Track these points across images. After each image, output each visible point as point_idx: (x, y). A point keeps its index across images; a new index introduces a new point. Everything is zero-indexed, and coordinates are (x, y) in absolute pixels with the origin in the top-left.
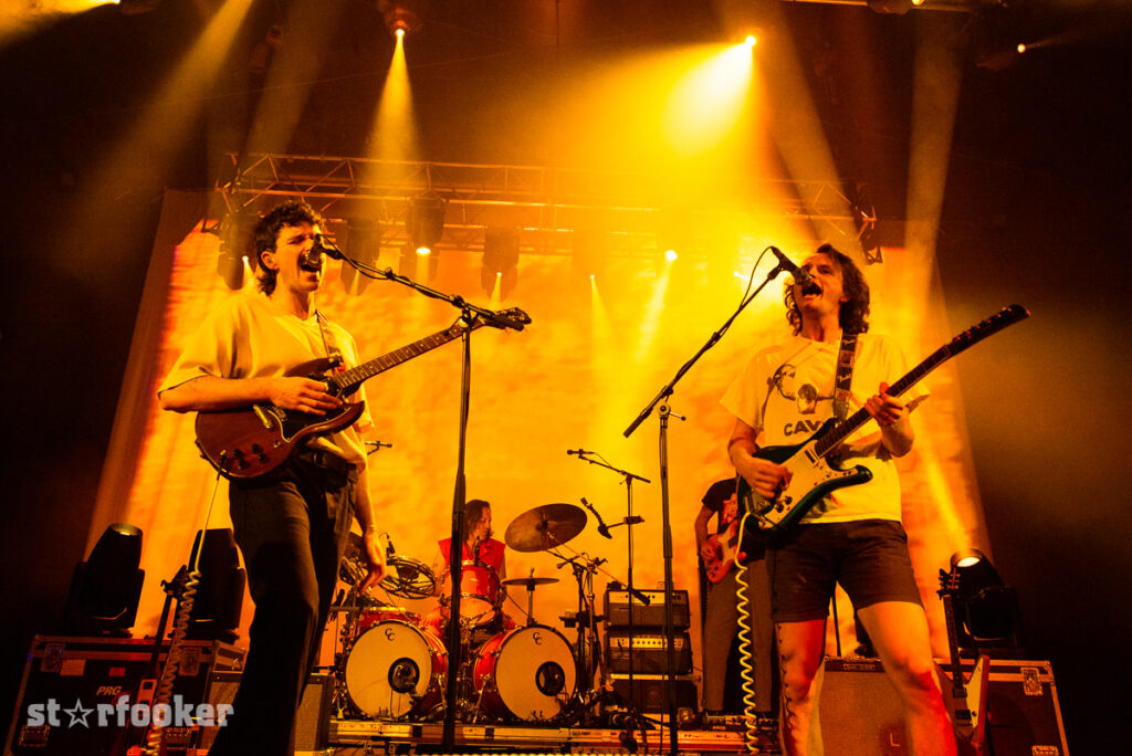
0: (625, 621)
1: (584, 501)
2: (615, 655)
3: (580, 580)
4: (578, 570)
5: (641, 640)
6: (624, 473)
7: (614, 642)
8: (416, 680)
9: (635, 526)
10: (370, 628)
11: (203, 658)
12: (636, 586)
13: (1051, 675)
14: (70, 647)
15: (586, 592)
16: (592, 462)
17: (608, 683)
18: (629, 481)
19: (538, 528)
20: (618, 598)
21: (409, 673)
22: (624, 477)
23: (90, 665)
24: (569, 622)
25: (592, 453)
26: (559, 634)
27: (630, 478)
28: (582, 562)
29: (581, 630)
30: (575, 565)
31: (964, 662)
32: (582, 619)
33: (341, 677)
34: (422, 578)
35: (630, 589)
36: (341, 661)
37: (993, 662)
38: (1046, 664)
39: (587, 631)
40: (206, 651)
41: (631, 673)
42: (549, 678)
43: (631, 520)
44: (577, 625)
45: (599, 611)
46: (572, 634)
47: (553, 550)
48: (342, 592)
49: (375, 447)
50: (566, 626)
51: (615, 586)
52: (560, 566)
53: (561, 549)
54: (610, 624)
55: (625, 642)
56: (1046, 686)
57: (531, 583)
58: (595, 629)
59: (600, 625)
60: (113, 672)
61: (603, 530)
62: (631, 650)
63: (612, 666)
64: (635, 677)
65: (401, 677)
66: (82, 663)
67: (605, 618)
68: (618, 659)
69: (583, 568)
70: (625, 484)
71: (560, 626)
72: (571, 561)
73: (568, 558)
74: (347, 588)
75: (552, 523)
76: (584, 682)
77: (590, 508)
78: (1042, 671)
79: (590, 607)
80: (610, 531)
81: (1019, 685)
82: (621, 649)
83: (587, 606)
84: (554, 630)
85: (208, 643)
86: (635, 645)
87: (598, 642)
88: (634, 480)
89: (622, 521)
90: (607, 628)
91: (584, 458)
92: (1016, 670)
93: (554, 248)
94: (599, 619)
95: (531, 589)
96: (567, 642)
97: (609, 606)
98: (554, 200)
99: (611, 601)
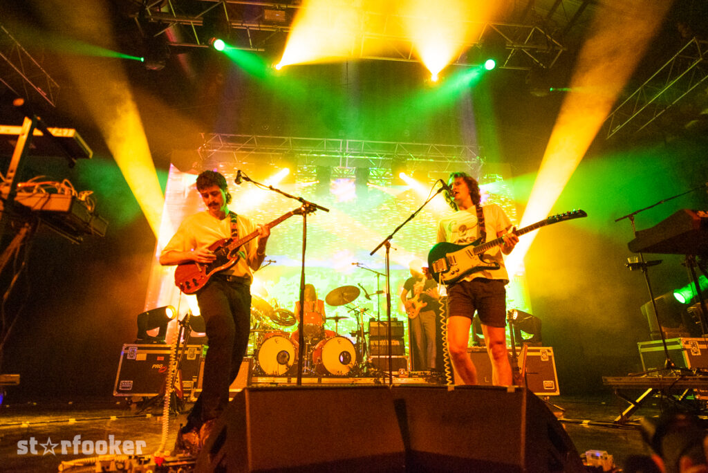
0: (376, 334)
1: (359, 285)
2: (373, 348)
3: (358, 318)
4: (357, 313)
7: (372, 343)
8: (288, 359)
9: (380, 295)
10: (268, 339)
11: (197, 352)
12: (381, 320)
13: (552, 352)
14: (139, 348)
15: (360, 322)
16: (362, 267)
17: (370, 360)
19: (340, 296)
20: (374, 325)
21: (285, 356)
22: (376, 274)
23: (148, 355)
24: (353, 335)
25: (362, 264)
26: (349, 340)
27: (379, 274)
28: (358, 310)
29: (358, 338)
30: (355, 311)
31: (516, 348)
32: (359, 333)
33: (257, 359)
34: (290, 317)
35: (378, 320)
36: (256, 353)
37: (529, 348)
38: (550, 348)
39: (361, 338)
40: (198, 349)
41: (379, 355)
42: (346, 358)
43: (379, 292)
44: (356, 336)
45: (366, 330)
46: (354, 340)
47: (346, 305)
48: (256, 324)
49: (269, 263)
50: (352, 336)
51: (372, 320)
52: (349, 312)
53: (349, 305)
54: (371, 335)
55: (377, 343)
56: (550, 357)
57: (337, 319)
58: (364, 338)
59: (366, 336)
60: (158, 359)
61: (367, 297)
62: (379, 346)
63: (371, 352)
64: (381, 357)
65: (282, 357)
66: (146, 355)
67: (369, 332)
68: (374, 350)
69: (359, 313)
70: (377, 277)
71: (349, 337)
73: (353, 308)
74: (258, 322)
75: (346, 294)
76: (359, 359)
77: (362, 287)
78: (549, 351)
79: (362, 329)
80: (370, 297)
81: (539, 357)
82: (375, 345)
84: (346, 338)
85: (199, 346)
86: (381, 344)
87: (365, 343)
88: (380, 276)
89: (375, 292)
90: (370, 337)
91: (358, 266)
92: (538, 351)
93: (347, 175)
94: (366, 333)
95: (337, 321)
96: (352, 343)
97: (370, 328)
98: (346, 154)
99: (371, 326)
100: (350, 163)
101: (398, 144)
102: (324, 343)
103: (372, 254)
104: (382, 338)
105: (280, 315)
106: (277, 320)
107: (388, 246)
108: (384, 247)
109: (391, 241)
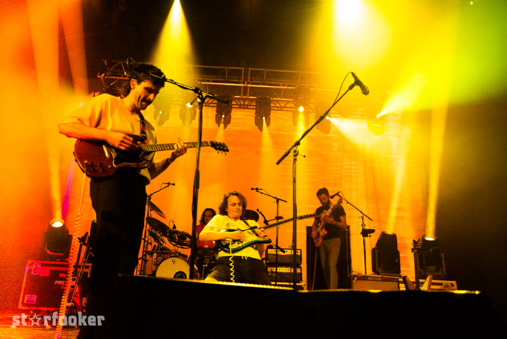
0: (274, 261)
1: (258, 210)
5: (281, 269)
6: (276, 198)
10: (165, 259)
12: (279, 245)
14: (42, 265)
16: (262, 193)
20: (271, 251)
21: (182, 277)
22: (276, 200)
23: (51, 272)
25: (262, 189)
27: (278, 200)
34: (188, 239)
35: (277, 247)
37: (434, 281)
38: (454, 282)
41: (276, 282)
43: (278, 218)
48: (155, 246)
49: (167, 185)
51: (270, 247)
54: (268, 262)
55: (274, 269)
60: (61, 276)
61: (266, 222)
62: (276, 272)
66: (49, 271)
67: (266, 259)
70: (276, 202)
74: (157, 244)
77: (261, 213)
82: (272, 272)
86: (278, 271)
88: (280, 201)
89: (274, 218)
91: (258, 192)
92: (441, 284)
93: (248, 105)
97: (267, 254)
98: (248, 84)
100: (251, 93)
103: (278, 163)
105: (178, 236)
106: (175, 242)
107: (296, 154)
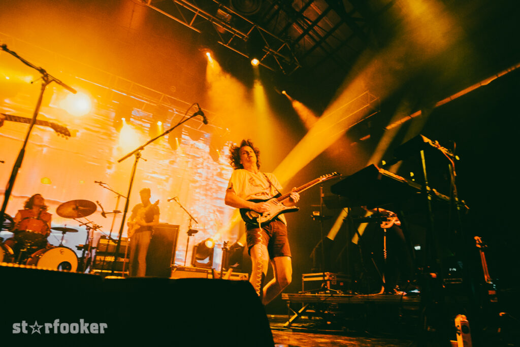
0: (104, 250)
1: (97, 202)
2: (96, 262)
3: (88, 233)
4: (89, 228)
5: (109, 258)
6: (118, 194)
7: (98, 258)
9: (117, 215)
12: (112, 238)
15: (90, 237)
16: (105, 187)
17: (92, 273)
18: (119, 197)
19: (74, 209)
20: (103, 241)
22: (118, 195)
25: (105, 184)
26: (73, 251)
28: (91, 225)
29: (84, 252)
30: (87, 226)
32: (86, 247)
35: (110, 238)
38: (247, 274)
39: (86, 252)
41: (102, 269)
42: (65, 268)
43: (116, 212)
44: (83, 249)
45: (94, 245)
47: (78, 219)
50: (78, 249)
51: (103, 237)
52: (80, 226)
53: (83, 220)
54: (98, 251)
55: (102, 258)
57: (64, 230)
58: (91, 252)
59: (93, 251)
61: (103, 214)
62: (104, 261)
63: (95, 266)
64: (103, 271)
67: (97, 248)
68: (98, 264)
69: (91, 228)
70: (117, 198)
71: (75, 249)
72: (85, 224)
73: (84, 223)
75: (81, 208)
77: (99, 205)
79: (91, 243)
80: (106, 215)
82: (101, 260)
83: (89, 242)
84: (71, 249)
86: (106, 260)
87: (91, 257)
88: (121, 197)
89: (112, 212)
91: (101, 185)
94: (94, 248)
95: (64, 233)
96: (77, 256)
97: (99, 244)
99: (100, 242)
101: (164, 95)
102: (44, 252)
103: (119, 161)
104: (110, 254)
107: (138, 156)
108: (134, 157)
109: (141, 152)
